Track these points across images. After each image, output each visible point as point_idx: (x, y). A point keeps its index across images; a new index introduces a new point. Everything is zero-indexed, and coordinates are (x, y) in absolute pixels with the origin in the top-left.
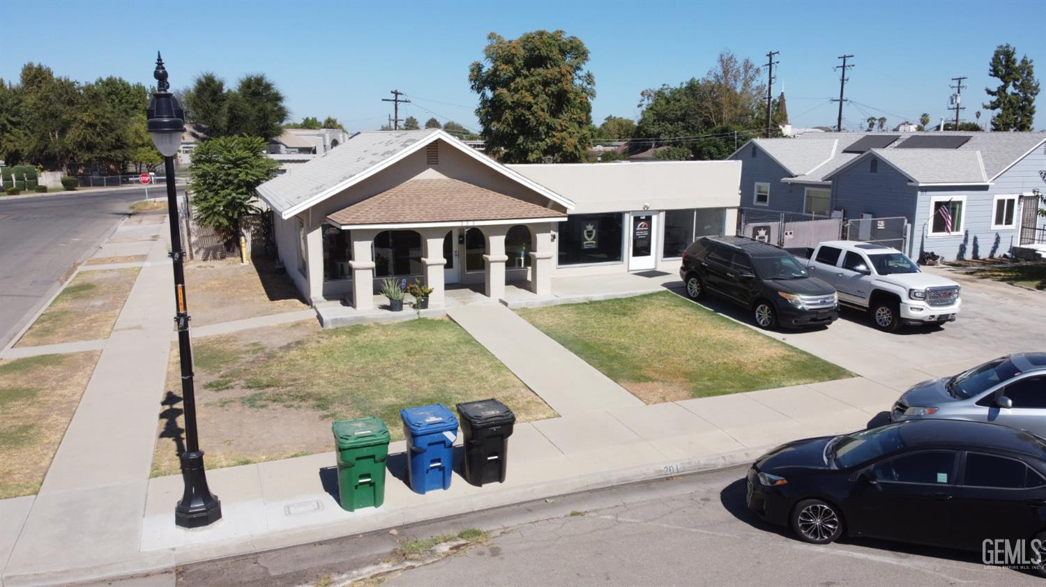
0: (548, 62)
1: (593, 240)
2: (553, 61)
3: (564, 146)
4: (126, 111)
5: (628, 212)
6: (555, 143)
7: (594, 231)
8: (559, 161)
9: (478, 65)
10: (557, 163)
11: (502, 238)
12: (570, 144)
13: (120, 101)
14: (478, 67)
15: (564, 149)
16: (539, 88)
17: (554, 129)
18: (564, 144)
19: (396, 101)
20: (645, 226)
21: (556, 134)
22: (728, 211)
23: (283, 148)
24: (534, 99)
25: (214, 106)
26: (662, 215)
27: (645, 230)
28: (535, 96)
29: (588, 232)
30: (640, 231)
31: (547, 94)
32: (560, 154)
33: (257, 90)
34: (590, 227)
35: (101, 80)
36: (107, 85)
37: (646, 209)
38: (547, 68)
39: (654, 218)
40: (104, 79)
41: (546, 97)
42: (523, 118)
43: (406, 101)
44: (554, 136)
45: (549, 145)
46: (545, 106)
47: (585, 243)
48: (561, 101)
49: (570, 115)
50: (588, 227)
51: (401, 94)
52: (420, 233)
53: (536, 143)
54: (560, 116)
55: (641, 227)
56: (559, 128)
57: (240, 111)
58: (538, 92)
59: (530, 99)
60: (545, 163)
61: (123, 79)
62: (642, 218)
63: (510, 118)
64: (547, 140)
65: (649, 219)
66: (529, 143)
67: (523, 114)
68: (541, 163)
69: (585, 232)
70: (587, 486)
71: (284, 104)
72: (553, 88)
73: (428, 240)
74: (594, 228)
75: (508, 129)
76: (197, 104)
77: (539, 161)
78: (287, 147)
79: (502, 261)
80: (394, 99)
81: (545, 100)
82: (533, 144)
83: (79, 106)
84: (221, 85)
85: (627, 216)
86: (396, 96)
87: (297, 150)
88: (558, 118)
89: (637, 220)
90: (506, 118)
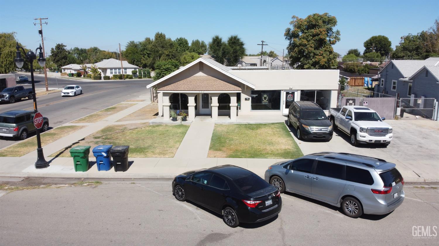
0: (317, 27)
1: (267, 101)
2: (319, 26)
3: (320, 62)
4: (184, 50)
5: (283, 90)
6: (316, 61)
7: (267, 97)
8: (318, 68)
9: (289, 29)
10: (317, 69)
11: (217, 98)
12: (323, 61)
13: (183, 46)
14: (289, 30)
15: (320, 63)
17: (317, 55)
18: (320, 61)
19: (262, 45)
20: (291, 96)
21: (317, 57)
22: (332, 92)
23: (244, 64)
25: (218, 48)
26: (299, 92)
27: (291, 98)
28: (308, 41)
29: (264, 97)
30: (289, 98)
32: (319, 65)
33: (235, 42)
34: (265, 96)
35: (178, 39)
36: (179, 40)
37: (291, 89)
38: (316, 29)
39: (296, 93)
40: (179, 38)
41: (313, 41)
43: (266, 45)
44: (316, 58)
45: (314, 61)
46: (312, 45)
47: (263, 102)
48: (321, 43)
49: (325, 48)
50: (264, 96)
51: (264, 42)
52: (187, 95)
53: (308, 61)
54: (320, 49)
55: (289, 96)
56: (319, 54)
57: (226, 50)
58: (310, 39)
59: (306, 43)
60: (312, 69)
61: (185, 38)
62: (290, 93)
64: (313, 59)
65: (293, 94)
66: (305, 61)
67: (302, 49)
68: (310, 69)
69: (263, 97)
70: (149, 177)
71: (244, 46)
72: (317, 38)
73: (189, 97)
74: (267, 96)
75: (296, 55)
76: (212, 47)
77: (309, 68)
78: (246, 64)
79: (216, 106)
80: (262, 44)
81: (313, 43)
82: (307, 61)
83: (165, 48)
84: (221, 40)
85: (282, 92)
86: (263, 43)
87: (249, 65)
88: (319, 50)
89: (287, 93)
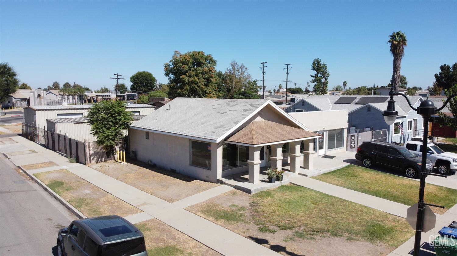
0: (202, 65)
5: (318, 131)
9: (168, 64)
11: (299, 146)
16: (200, 76)
22: (345, 129)
24: (198, 80)
26: (328, 132)
27: (322, 138)
31: (204, 78)
37: (324, 130)
38: (202, 67)
39: (325, 133)
42: (194, 88)
46: (203, 83)
48: (208, 81)
52: (275, 146)
54: (209, 87)
58: (200, 78)
63: (188, 88)
73: (277, 149)
78: (15, 98)
79: (299, 156)
81: (203, 81)
86: (117, 77)
90: (187, 88)
